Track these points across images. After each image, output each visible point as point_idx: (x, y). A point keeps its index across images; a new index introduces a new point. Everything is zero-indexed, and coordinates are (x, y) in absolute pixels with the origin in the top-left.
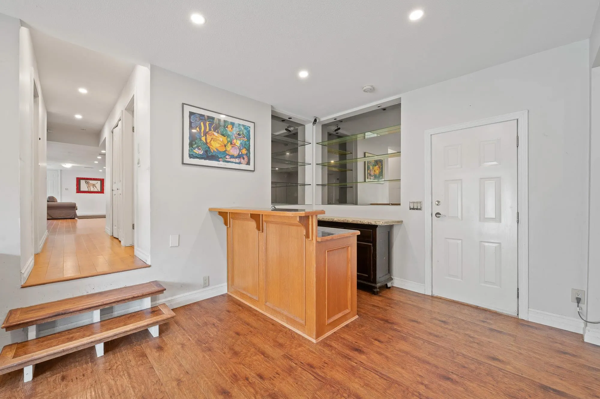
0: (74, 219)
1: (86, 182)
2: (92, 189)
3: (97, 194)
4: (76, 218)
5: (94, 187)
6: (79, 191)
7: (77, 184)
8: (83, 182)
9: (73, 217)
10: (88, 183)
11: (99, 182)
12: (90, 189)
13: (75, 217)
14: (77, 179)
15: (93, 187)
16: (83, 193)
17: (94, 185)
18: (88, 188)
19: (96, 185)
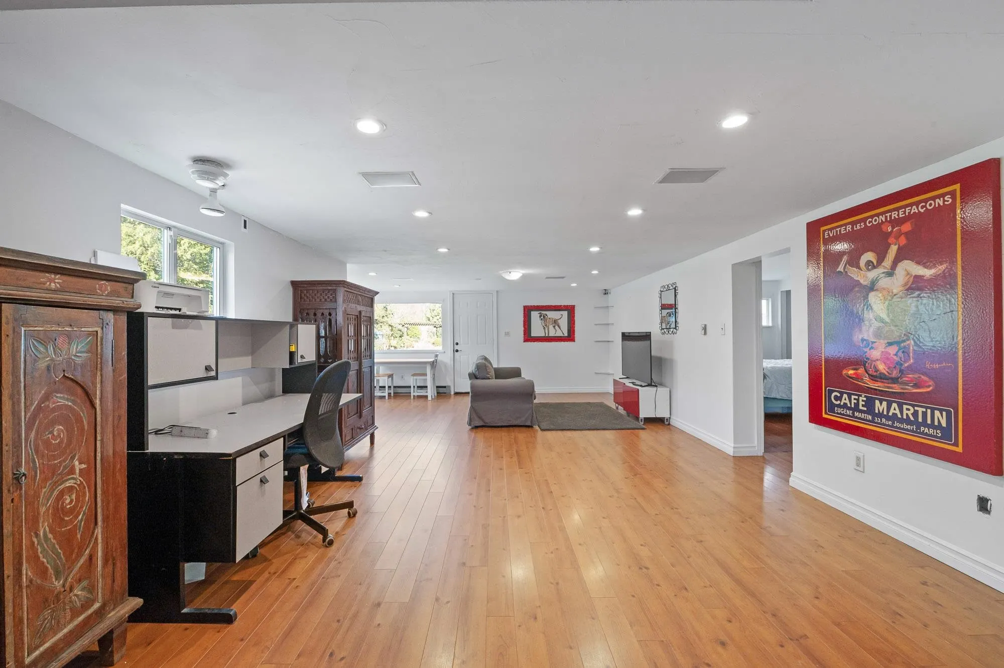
0: (530, 429)
1: (540, 316)
2: (552, 333)
3: (562, 343)
4: (534, 426)
5: (557, 327)
6: (528, 337)
7: (524, 322)
8: (535, 315)
9: (529, 423)
10: (544, 317)
11: (565, 313)
12: (548, 334)
13: (531, 422)
14: (524, 311)
15: (554, 327)
16: (536, 343)
17: (555, 322)
18: (544, 328)
19: (559, 321)
